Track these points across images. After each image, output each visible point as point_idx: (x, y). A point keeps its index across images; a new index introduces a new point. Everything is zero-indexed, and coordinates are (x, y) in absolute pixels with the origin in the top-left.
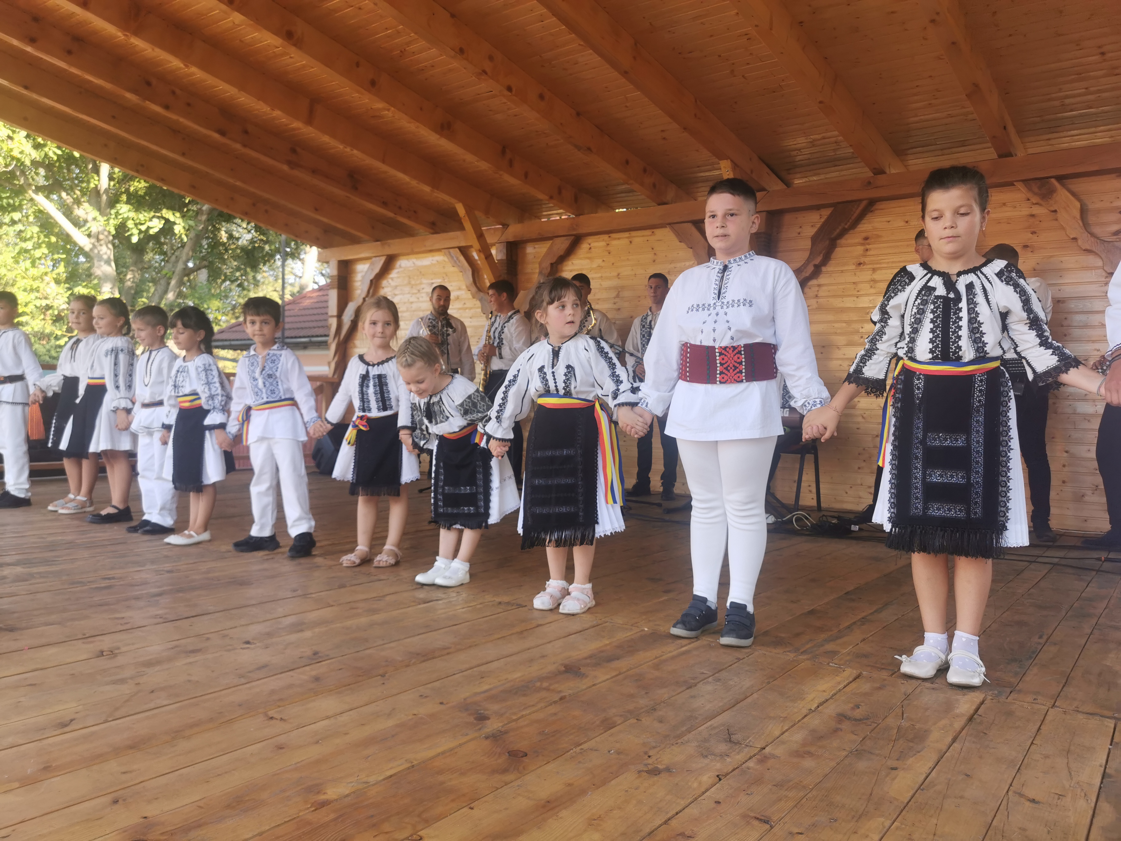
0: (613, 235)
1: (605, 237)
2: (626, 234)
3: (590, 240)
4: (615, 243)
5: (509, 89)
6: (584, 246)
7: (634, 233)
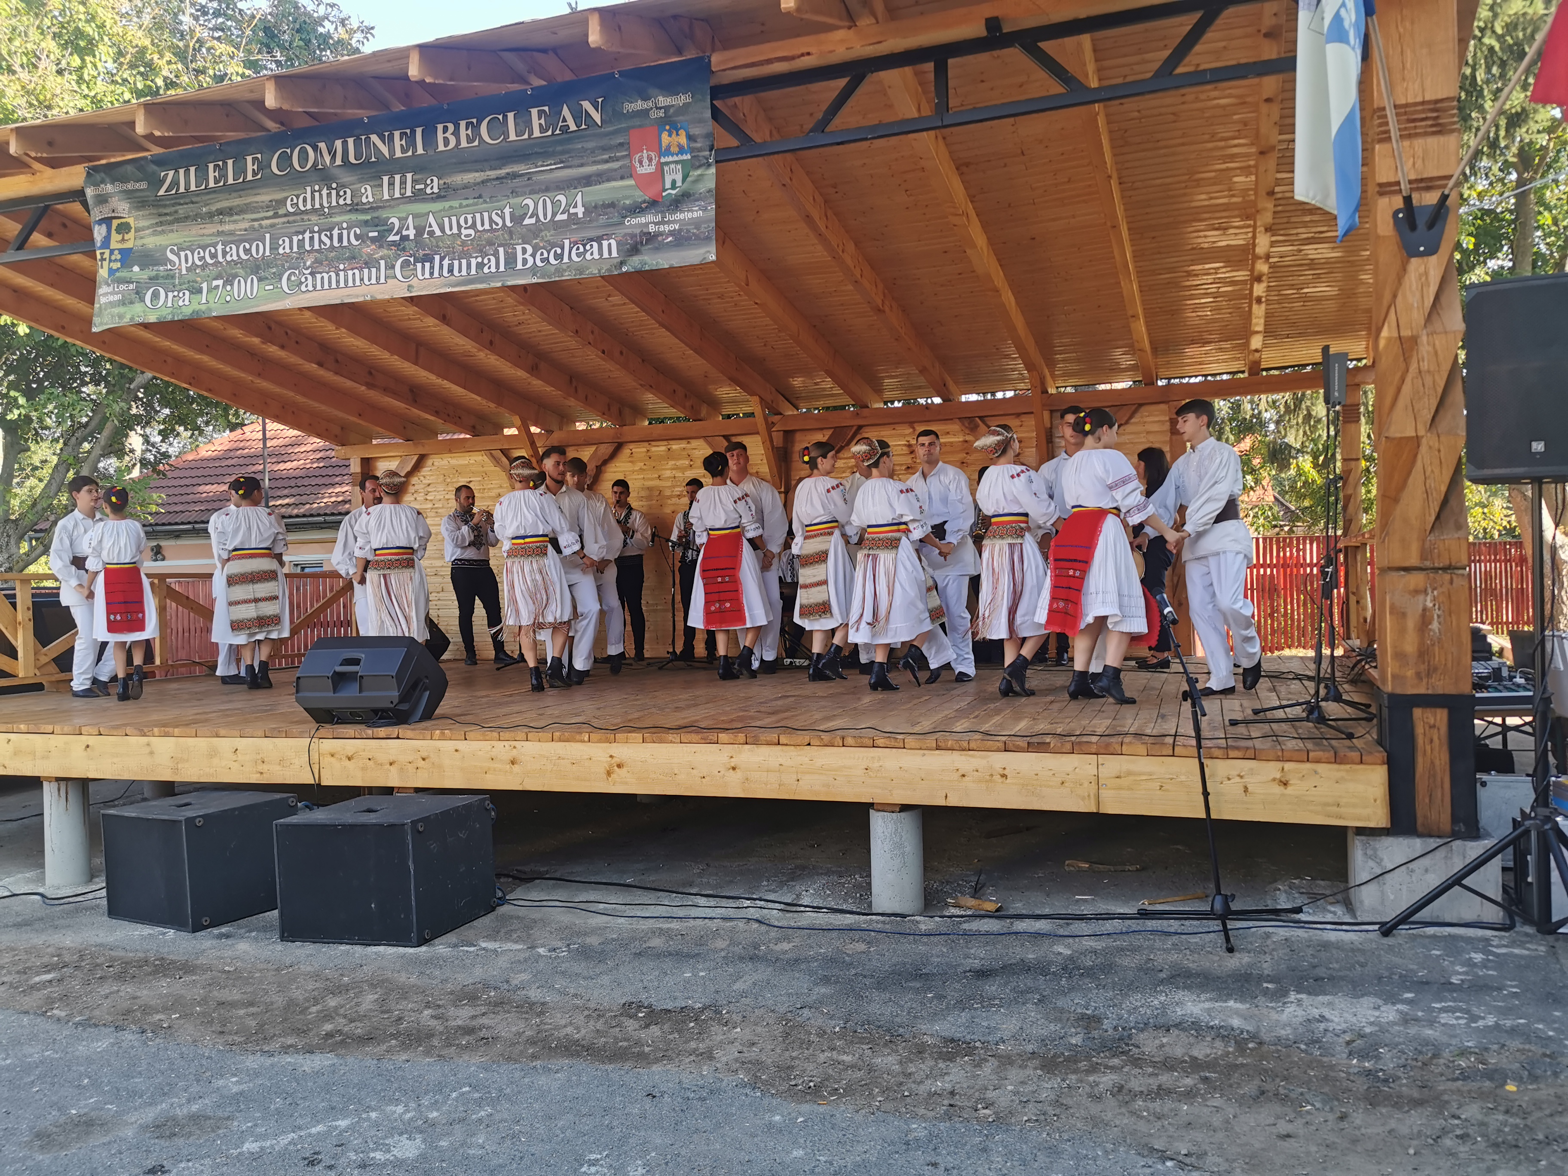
0: (653, 443)
1: (646, 444)
2: (665, 443)
3: (632, 446)
4: (654, 449)
5: (603, 352)
6: (626, 451)
7: (671, 442)
